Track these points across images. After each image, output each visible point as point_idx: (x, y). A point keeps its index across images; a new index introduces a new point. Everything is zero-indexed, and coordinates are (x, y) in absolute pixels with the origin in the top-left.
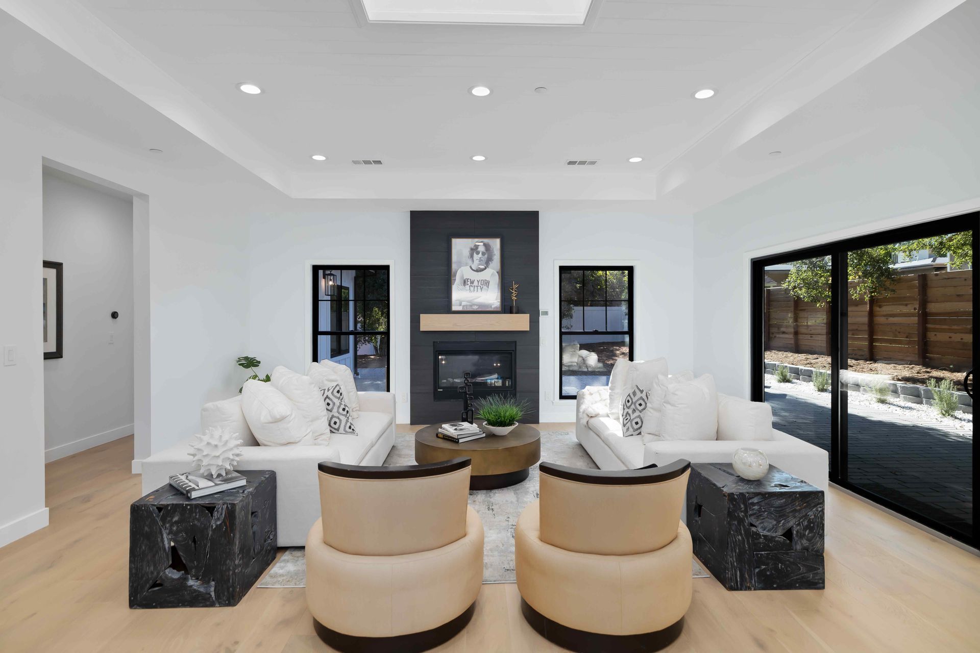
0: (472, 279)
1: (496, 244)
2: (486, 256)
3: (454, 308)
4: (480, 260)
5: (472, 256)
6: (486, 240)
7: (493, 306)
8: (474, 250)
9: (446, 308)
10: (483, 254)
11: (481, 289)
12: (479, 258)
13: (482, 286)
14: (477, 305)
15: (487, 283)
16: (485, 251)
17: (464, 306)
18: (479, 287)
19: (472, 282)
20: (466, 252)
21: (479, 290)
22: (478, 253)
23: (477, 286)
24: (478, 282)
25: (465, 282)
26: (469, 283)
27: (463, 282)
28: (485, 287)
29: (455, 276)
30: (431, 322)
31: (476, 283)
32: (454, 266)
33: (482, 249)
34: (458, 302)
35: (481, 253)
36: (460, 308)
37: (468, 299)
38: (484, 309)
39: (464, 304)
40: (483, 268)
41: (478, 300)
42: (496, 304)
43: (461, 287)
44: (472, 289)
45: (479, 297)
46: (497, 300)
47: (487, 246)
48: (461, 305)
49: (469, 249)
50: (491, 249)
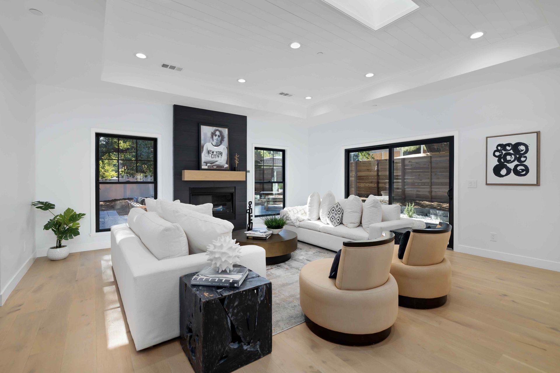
0: (213, 151)
1: (225, 131)
2: (220, 138)
3: (203, 167)
4: (217, 140)
5: (212, 137)
6: (220, 129)
7: (224, 167)
8: (213, 134)
9: (198, 167)
10: (219, 136)
11: (218, 157)
12: (216, 139)
13: (218, 155)
14: (216, 166)
15: (221, 153)
16: (219, 135)
17: (208, 166)
18: (217, 156)
19: (213, 152)
20: (209, 135)
21: (217, 157)
22: (216, 136)
23: (216, 155)
24: (216, 152)
25: (209, 152)
26: (211, 153)
27: (207, 152)
28: (220, 156)
29: (203, 148)
30: (189, 175)
31: (215, 153)
32: (202, 142)
33: (218, 133)
34: (205, 164)
35: (217, 136)
36: (206, 167)
37: (211, 162)
38: (220, 168)
39: (208, 165)
40: (219, 144)
41: (217, 163)
42: (226, 166)
43: (207, 155)
44: (213, 156)
45: (217, 161)
46: (227, 163)
47: (220, 132)
48: (206, 165)
49: (211, 133)
50: (223, 134)
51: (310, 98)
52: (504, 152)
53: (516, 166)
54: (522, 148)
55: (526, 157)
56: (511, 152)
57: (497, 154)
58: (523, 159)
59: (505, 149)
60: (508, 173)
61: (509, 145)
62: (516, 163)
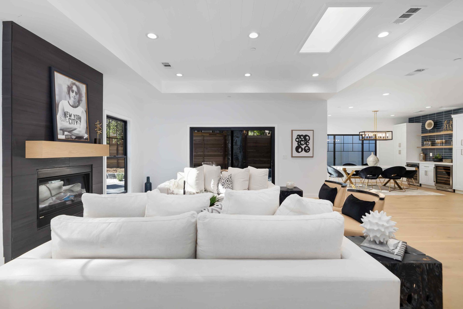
0: (70, 113)
2: (78, 96)
4: (75, 98)
5: (69, 93)
6: (77, 83)
7: (84, 137)
8: (70, 89)
9: (51, 136)
10: (76, 93)
11: (77, 122)
12: (73, 96)
13: (77, 120)
14: (74, 136)
15: (79, 118)
16: (77, 91)
17: (66, 135)
18: (75, 121)
19: (70, 116)
20: (65, 89)
21: (75, 123)
23: (74, 120)
24: (74, 116)
25: (65, 114)
26: (68, 116)
27: (64, 114)
28: (79, 121)
29: (58, 107)
31: (73, 117)
32: (57, 98)
33: (75, 88)
34: (62, 131)
35: (74, 92)
36: (63, 137)
37: (69, 130)
38: (79, 139)
39: (66, 133)
40: (76, 105)
41: (75, 132)
42: (86, 136)
43: (63, 118)
44: (71, 121)
45: (75, 129)
46: (86, 133)
47: (78, 88)
48: (63, 134)
49: (67, 86)
50: (81, 92)
51: (181, 75)
52: (300, 139)
53: (305, 147)
54: (307, 138)
55: (309, 143)
56: (303, 139)
57: (297, 140)
58: (308, 144)
59: (301, 138)
60: (302, 151)
61: (302, 135)
62: (305, 145)
